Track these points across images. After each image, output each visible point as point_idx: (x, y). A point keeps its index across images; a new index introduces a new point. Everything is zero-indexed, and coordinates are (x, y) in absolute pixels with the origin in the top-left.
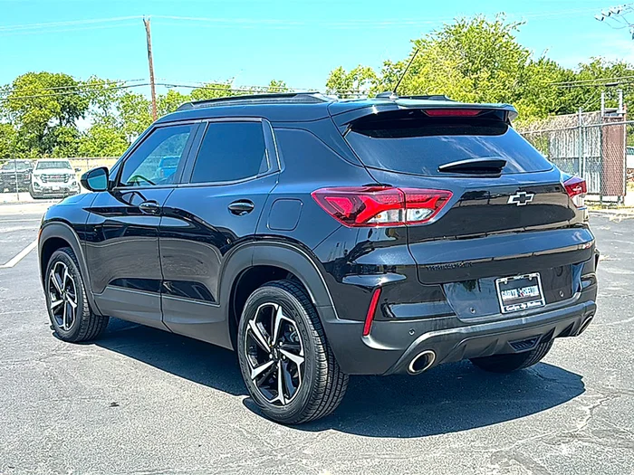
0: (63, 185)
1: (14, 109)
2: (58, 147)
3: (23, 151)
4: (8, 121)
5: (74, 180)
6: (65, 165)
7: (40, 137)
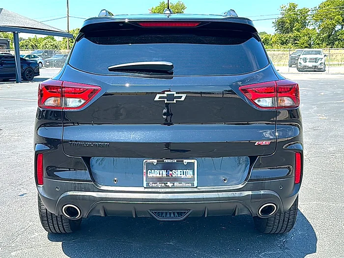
0: (315, 64)
1: (316, 21)
2: (337, 42)
3: (318, 44)
4: (314, 28)
5: (321, 62)
6: (319, 53)
7: (329, 36)
